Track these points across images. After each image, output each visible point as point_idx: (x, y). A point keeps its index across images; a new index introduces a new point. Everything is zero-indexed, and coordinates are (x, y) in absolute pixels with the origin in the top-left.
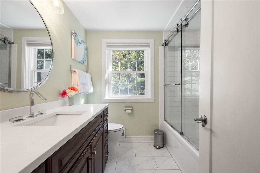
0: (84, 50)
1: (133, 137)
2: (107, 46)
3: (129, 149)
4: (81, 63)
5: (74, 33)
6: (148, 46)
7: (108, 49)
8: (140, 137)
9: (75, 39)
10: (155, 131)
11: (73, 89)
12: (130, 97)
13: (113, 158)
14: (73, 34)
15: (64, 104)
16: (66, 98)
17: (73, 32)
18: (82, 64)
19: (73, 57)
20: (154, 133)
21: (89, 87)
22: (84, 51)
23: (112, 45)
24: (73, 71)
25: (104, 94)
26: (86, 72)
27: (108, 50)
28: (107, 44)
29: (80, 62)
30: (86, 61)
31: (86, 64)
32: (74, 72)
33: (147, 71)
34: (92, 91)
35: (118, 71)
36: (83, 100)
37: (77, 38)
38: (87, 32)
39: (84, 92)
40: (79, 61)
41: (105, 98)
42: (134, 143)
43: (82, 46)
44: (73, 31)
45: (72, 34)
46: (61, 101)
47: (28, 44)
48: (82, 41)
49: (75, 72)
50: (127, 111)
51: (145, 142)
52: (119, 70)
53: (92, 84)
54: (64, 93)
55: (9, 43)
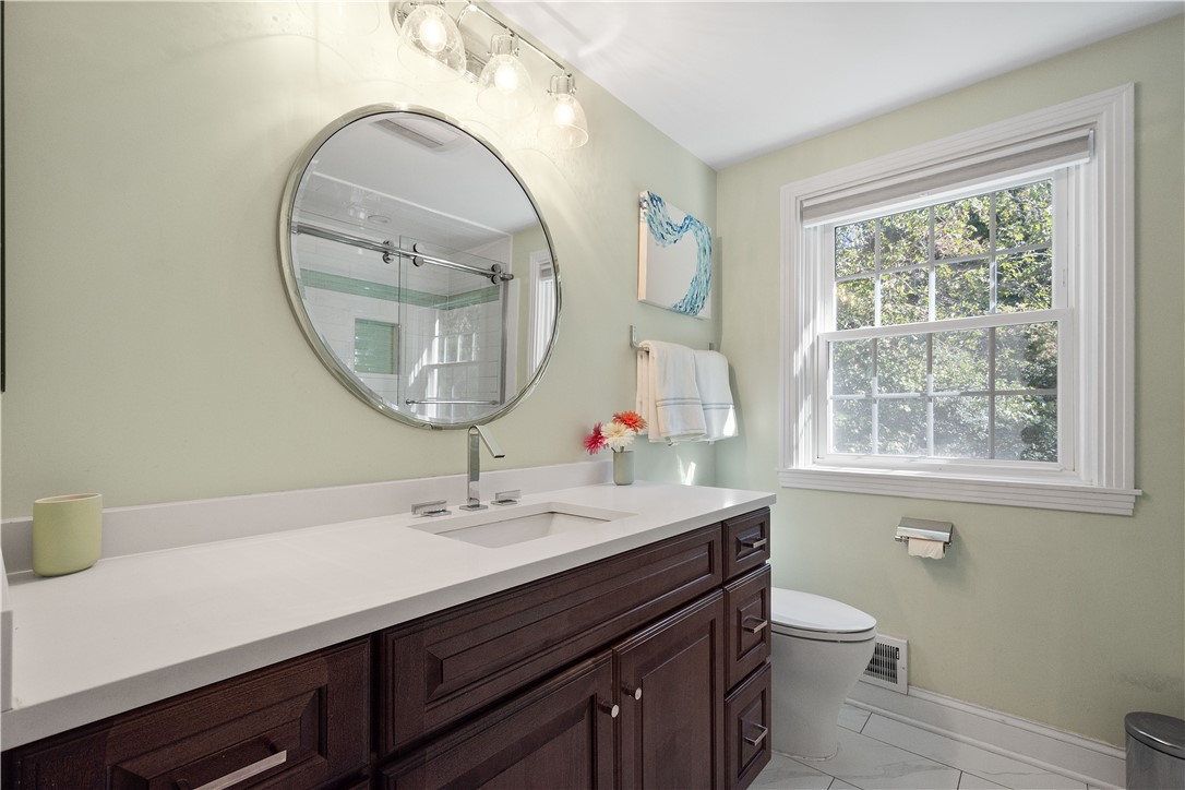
0: (699, 257)
1: (962, 707)
2: (804, 213)
3: (919, 768)
4: (681, 312)
5: (647, 198)
6: (1081, 144)
7: (809, 225)
8: (1010, 721)
9: (650, 220)
10: (1134, 719)
11: (630, 420)
12: (940, 468)
13: (808, 774)
14: (645, 204)
15: (598, 479)
16: (604, 455)
17: (645, 195)
18: (686, 317)
19: (642, 297)
20: (1129, 733)
21: (714, 414)
22: (697, 261)
23: (830, 203)
24: (642, 349)
25: (790, 449)
26: (711, 347)
27: (815, 228)
28: (806, 204)
29: (676, 310)
30: (708, 302)
31: (705, 312)
32: (645, 355)
33: (1073, 304)
34: (729, 428)
35: (870, 327)
36: (693, 466)
37: (660, 216)
38: (714, 174)
39: (685, 433)
40: (670, 305)
41: (794, 468)
42: (963, 742)
43: (690, 242)
44: (643, 190)
45: (640, 205)
46: (586, 464)
47: (543, 271)
48: (687, 222)
49: (648, 352)
50: (916, 548)
51: (1054, 772)
52: (872, 324)
53: (731, 400)
54: (596, 437)
55: (502, 279)
